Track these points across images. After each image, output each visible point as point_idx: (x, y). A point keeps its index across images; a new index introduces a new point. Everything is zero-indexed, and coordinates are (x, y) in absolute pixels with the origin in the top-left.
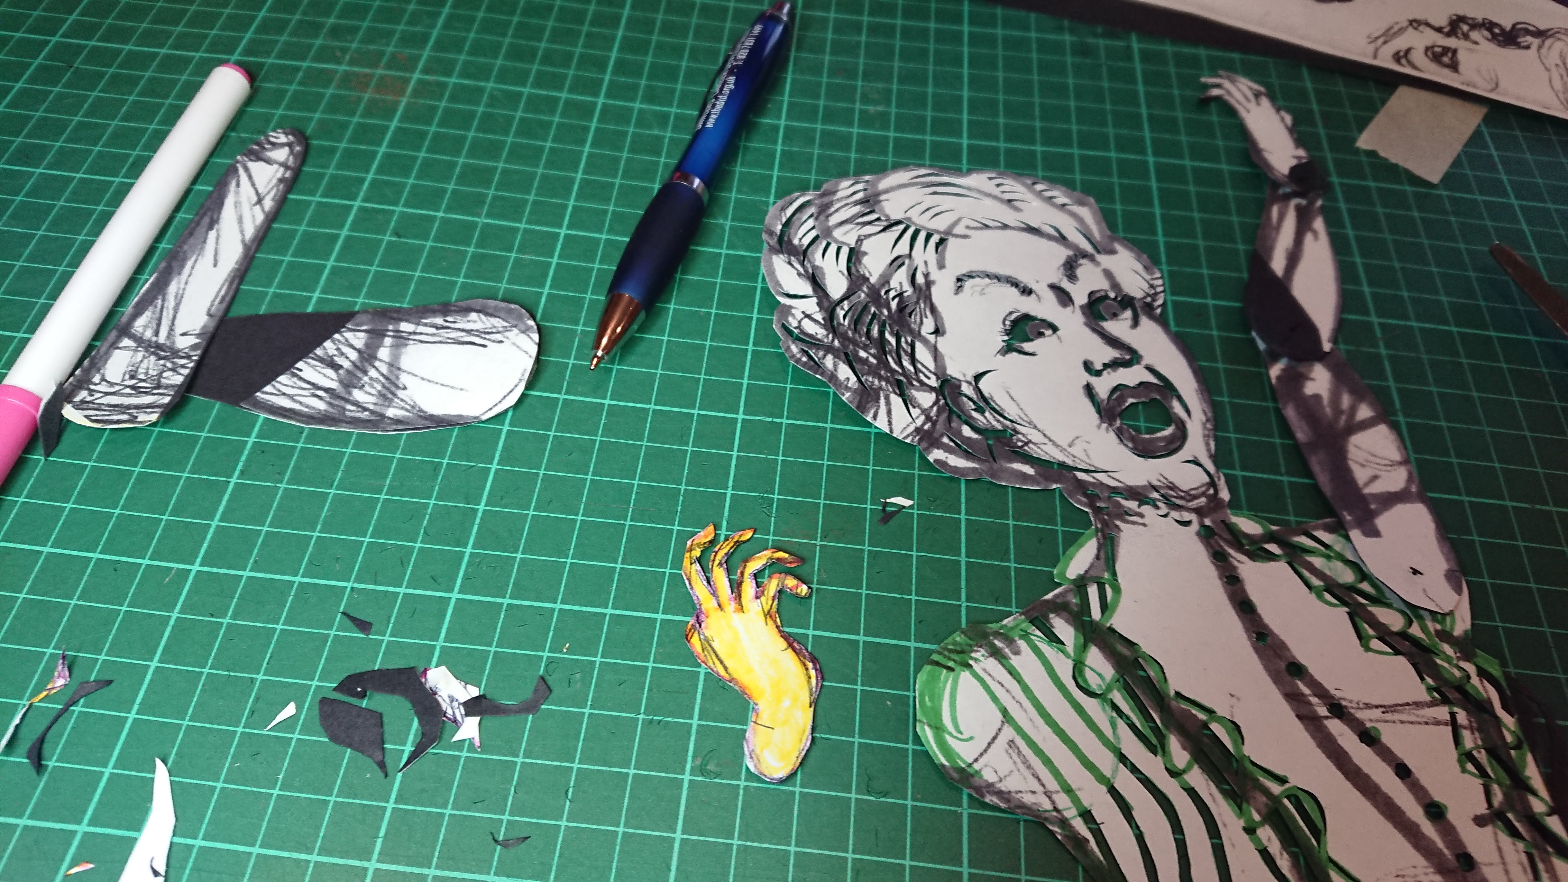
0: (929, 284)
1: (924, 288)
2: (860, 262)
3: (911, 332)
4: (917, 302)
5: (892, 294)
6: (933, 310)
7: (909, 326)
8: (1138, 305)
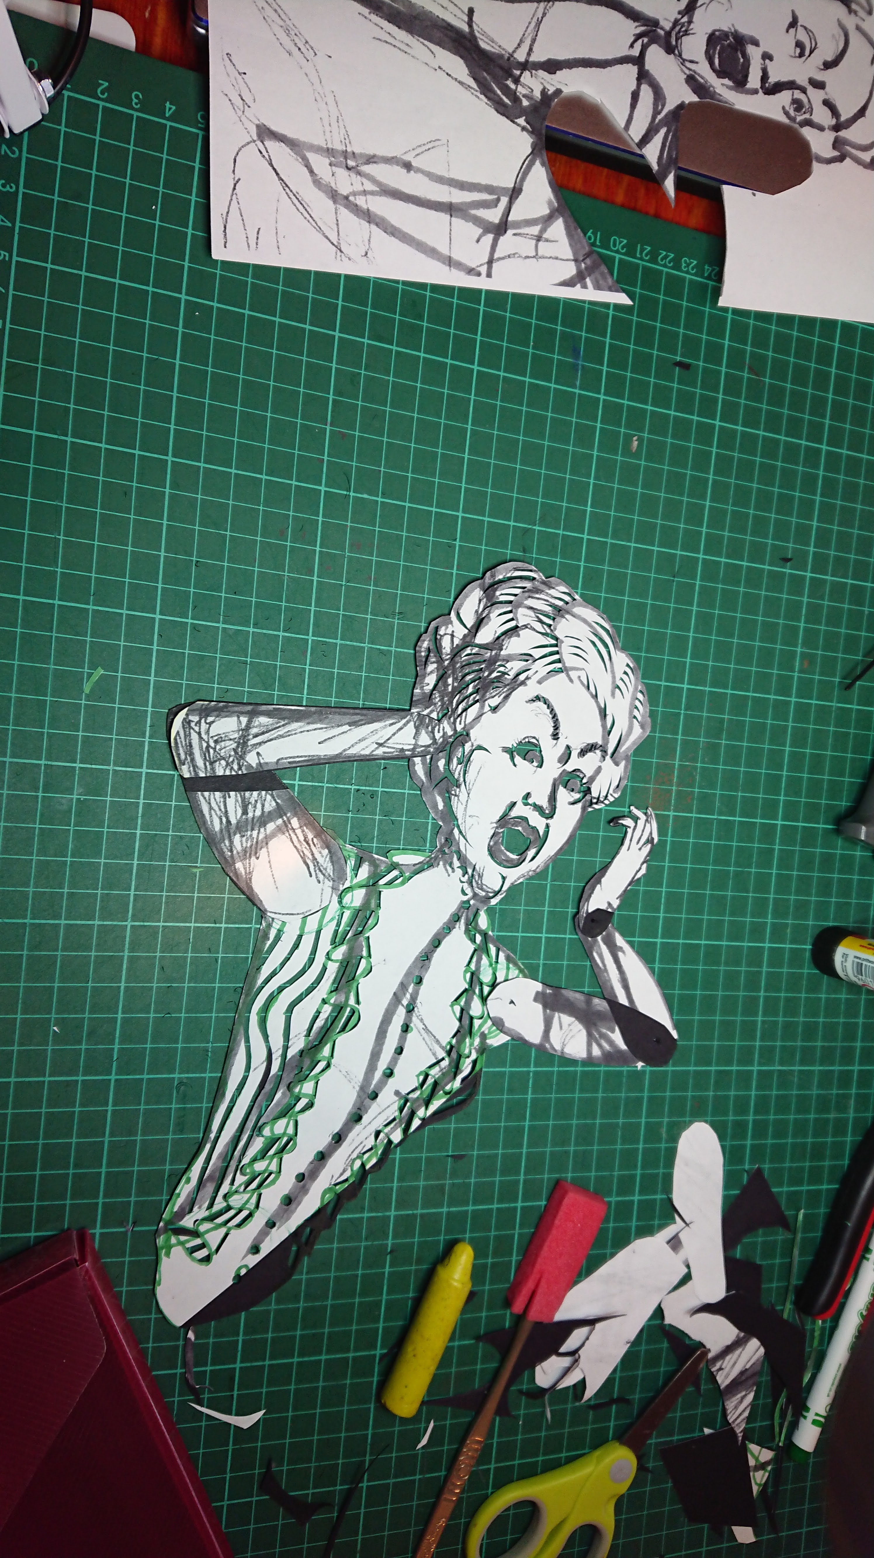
0: (523, 683)
1: (518, 682)
2: (510, 637)
3: (483, 695)
4: (505, 686)
5: (502, 669)
6: (507, 697)
7: (486, 692)
8: (588, 797)
